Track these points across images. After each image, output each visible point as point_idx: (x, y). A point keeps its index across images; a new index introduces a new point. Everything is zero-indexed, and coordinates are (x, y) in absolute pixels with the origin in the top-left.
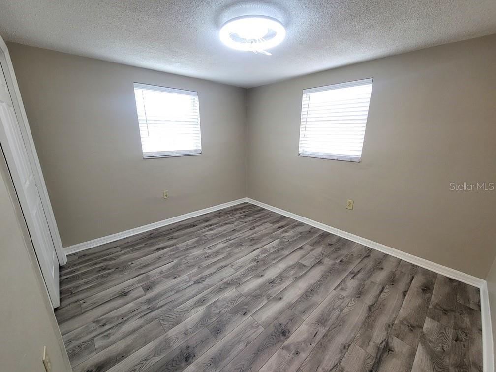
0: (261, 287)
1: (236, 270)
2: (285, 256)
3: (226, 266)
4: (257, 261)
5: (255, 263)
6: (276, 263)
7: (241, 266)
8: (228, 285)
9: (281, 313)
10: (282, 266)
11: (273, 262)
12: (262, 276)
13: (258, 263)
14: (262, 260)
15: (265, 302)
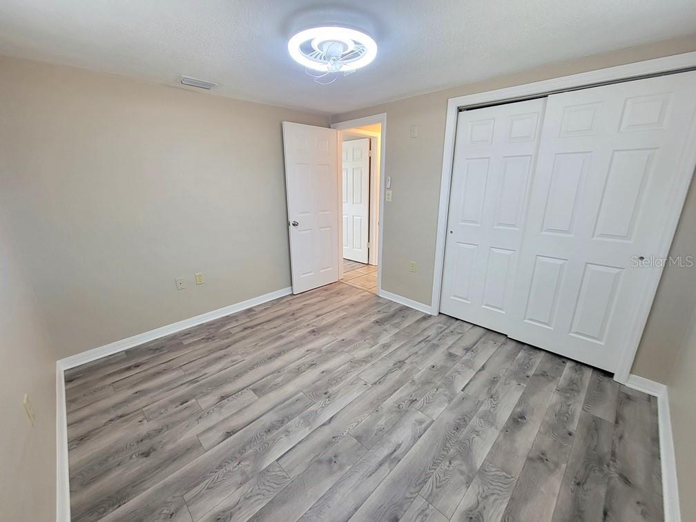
0: (326, 360)
1: (358, 378)
2: (275, 409)
3: (375, 383)
4: (327, 396)
5: (331, 390)
6: (297, 393)
7: (352, 384)
8: (365, 360)
9: (312, 341)
10: (290, 388)
11: (301, 394)
12: (323, 372)
13: (325, 391)
14: (318, 397)
15: (323, 348)
